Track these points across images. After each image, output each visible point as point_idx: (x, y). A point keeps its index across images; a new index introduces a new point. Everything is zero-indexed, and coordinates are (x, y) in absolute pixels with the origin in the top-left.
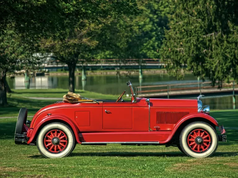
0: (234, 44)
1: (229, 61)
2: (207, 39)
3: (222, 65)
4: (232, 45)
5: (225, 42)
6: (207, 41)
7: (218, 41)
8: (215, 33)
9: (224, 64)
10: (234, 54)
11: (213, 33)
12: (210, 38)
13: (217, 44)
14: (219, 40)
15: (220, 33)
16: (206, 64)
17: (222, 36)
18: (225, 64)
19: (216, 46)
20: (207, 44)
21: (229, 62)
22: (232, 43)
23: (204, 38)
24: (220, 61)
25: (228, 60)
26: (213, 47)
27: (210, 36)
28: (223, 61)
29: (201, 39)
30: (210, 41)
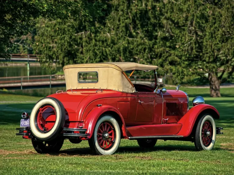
0: (101, 42)
1: (99, 57)
2: (79, 37)
3: (92, 60)
4: (99, 43)
5: (94, 40)
6: (79, 39)
7: (87, 39)
8: (85, 32)
9: (93, 60)
10: (102, 51)
11: (83, 32)
12: (80, 37)
13: (86, 42)
14: (89, 38)
15: (89, 33)
16: (77, 59)
17: (91, 35)
18: (95, 60)
19: (86, 43)
20: (79, 42)
21: (99, 58)
22: (99, 41)
23: (76, 36)
24: (90, 57)
25: (98, 56)
26: (84, 44)
27: (81, 35)
28: (93, 57)
29: (73, 37)
30: (81, 39)
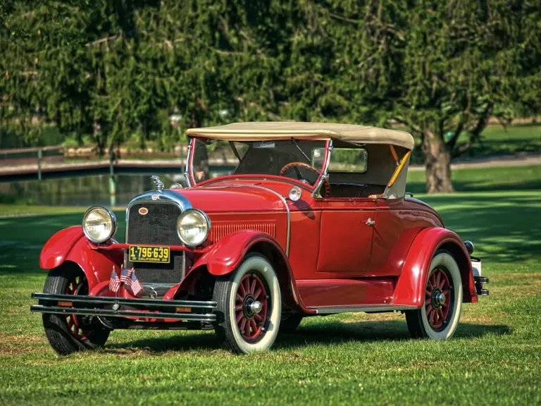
0: (150, 64)
1: (145, 100)
2: (93, 51)
3: (129, 108)
4: (146, 66)
5: (132, 59)
6: (93, 56)
7: (116, 56)
8: (110, 38)
9: (132, 108)
10: (152, 86)
11: (105, 39)
12: (98, 51)
13: (113, 63)
14: (119, 53)
15: (119, 39)
17: (124, 46)
18: (136, 107)
19: (113, 66)
20: (94, 63)
21: (145, 104)
22: (145, 62)
23: (86, 50)
24: (123, 100)
25: (143, 98)
26: (107, 69)
27: (98, 46)
28: (131, 101)
29: (79, 52)
30: (100, 55)
